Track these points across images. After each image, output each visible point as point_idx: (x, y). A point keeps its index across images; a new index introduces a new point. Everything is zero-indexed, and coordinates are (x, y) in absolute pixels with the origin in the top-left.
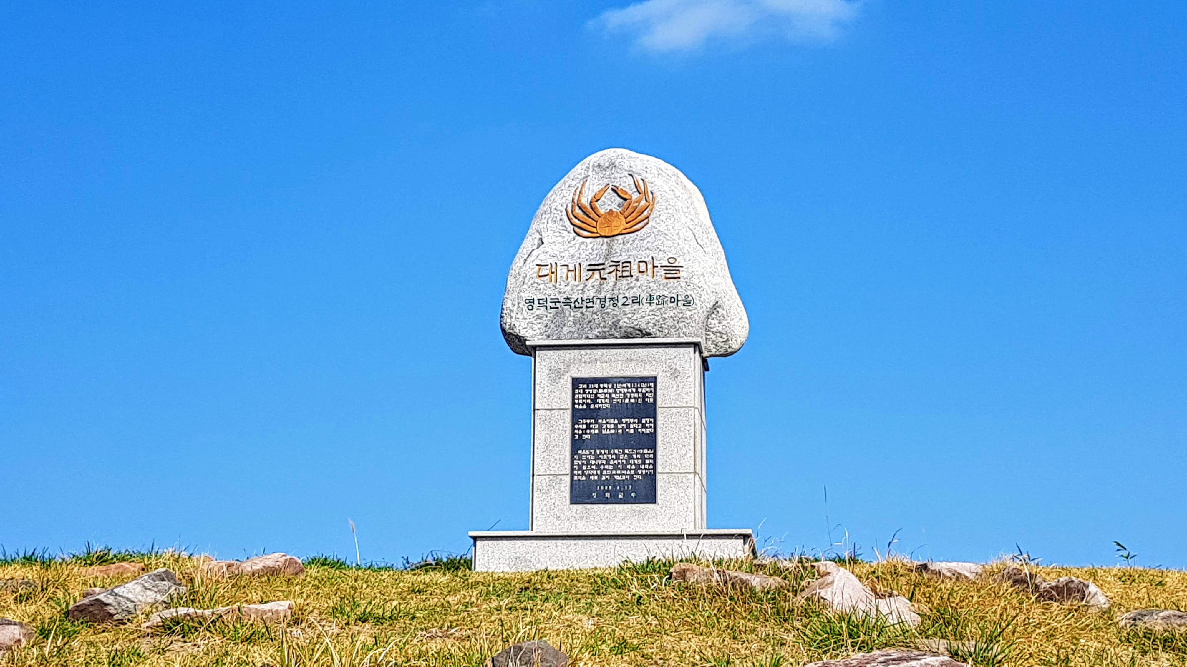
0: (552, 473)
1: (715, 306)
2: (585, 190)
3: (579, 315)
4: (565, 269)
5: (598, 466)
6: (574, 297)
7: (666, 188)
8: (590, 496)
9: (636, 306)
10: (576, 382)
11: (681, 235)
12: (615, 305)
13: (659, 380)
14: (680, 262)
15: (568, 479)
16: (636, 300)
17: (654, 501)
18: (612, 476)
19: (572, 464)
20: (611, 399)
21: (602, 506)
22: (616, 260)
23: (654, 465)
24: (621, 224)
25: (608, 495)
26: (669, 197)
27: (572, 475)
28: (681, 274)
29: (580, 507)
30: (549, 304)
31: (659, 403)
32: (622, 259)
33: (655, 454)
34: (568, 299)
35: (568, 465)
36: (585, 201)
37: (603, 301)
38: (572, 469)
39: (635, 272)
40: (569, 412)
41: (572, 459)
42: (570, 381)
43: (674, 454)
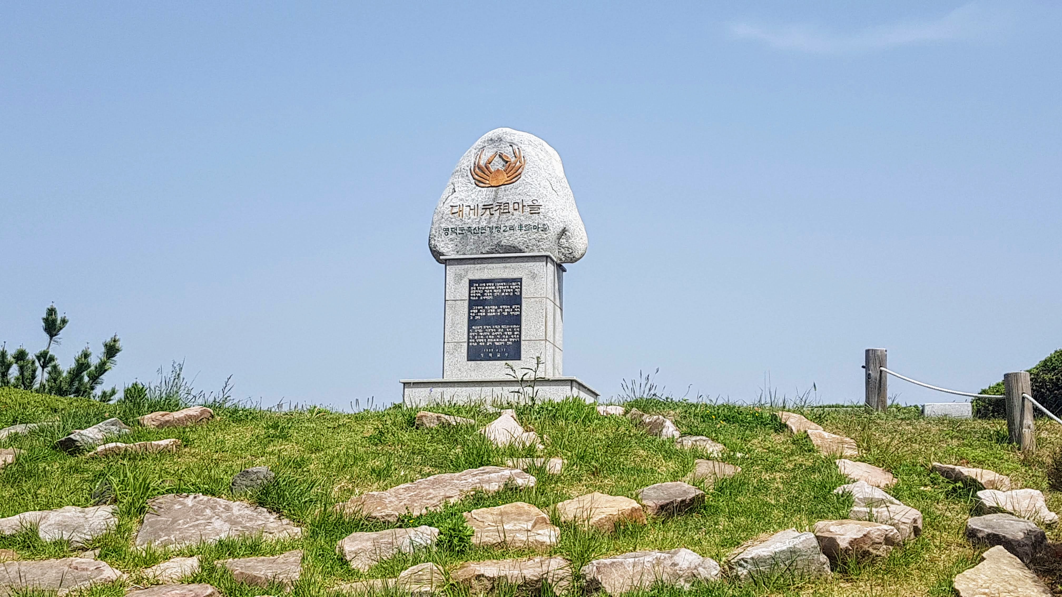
0: (456, 341)
1: (564, 231)
2: (483, 156)
3: (476, 238)
4: (468, 208)
5: (485, 336)
6: (474, 226)
7: (533, 154)
8: (480, 356)
9: (512, 232)
10: (471, 282)
11: (542, 185)
12: (499, 231)
13: (523, 280)
14: (540, 202)
15: (466, 345)
16: (512, 228)
17: (519, 359)
18: (493, 342)
19: (468, 335)
20: (493, 293)
21: (487, 362)
22: (500, 202)
23: (520, 335)
24: (504, 178)
25: (491, 355)
26: (534, 159)
27: (469, 343)
28: (541, 210)
29: (473, 362)
30: (458, 231)
31: (523, 296)
32: (505, 200)
33: (520, 328)
34: (470, 228)
35: (466, 336)
36: (482, 163)
37: (491, 228)
38: (469, 339)
39: (511, 210)
40: (467, 302)
41: (469, 332)
42: (468, 281)
43: (533, 328)
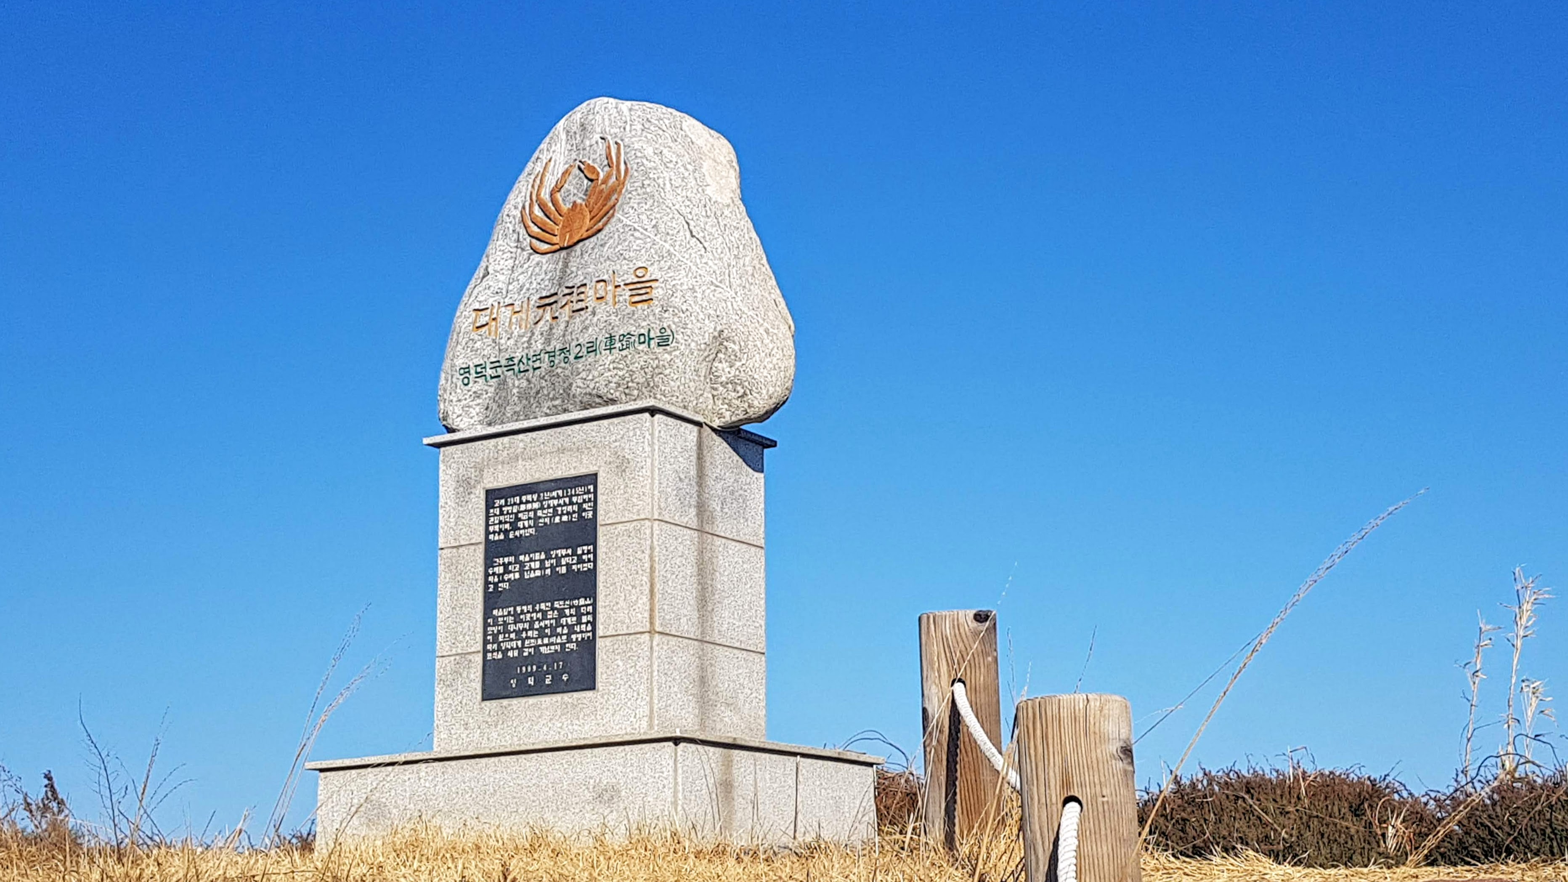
0: (460, 651)
1: (720, 339)
2: (547, 176)
4: (508, 312)
5: (518, 633)
6: (518, 355)
7: (649, 151)
10: (492, 495)
11: (662, 227)
12: (566, 360)
13: (600, 479)
14: (654, 272)
15: (479, 658)
16: (592, 349)
17: (592, 687)
18: (537, 647)
19: (485, 634)
20: (537, 518)
22: (570, 285)
23: (593, 624)
24: (584, 224)
25: (531, 681)
26: (649, 165)
27: (485, 652)
28: (655, 293)
29: (494, 703)
30: (489, 372)
31: (600, 519)
32: (577, 282)
33: (594, 605)
34: (511, 359)
35: (479, 637)
36: (546, 193)
38: (485, 642)
39: (591, 303)
40: (482, 547)
41: (486, 625)
42: (483, 496)
43: (622, 603)
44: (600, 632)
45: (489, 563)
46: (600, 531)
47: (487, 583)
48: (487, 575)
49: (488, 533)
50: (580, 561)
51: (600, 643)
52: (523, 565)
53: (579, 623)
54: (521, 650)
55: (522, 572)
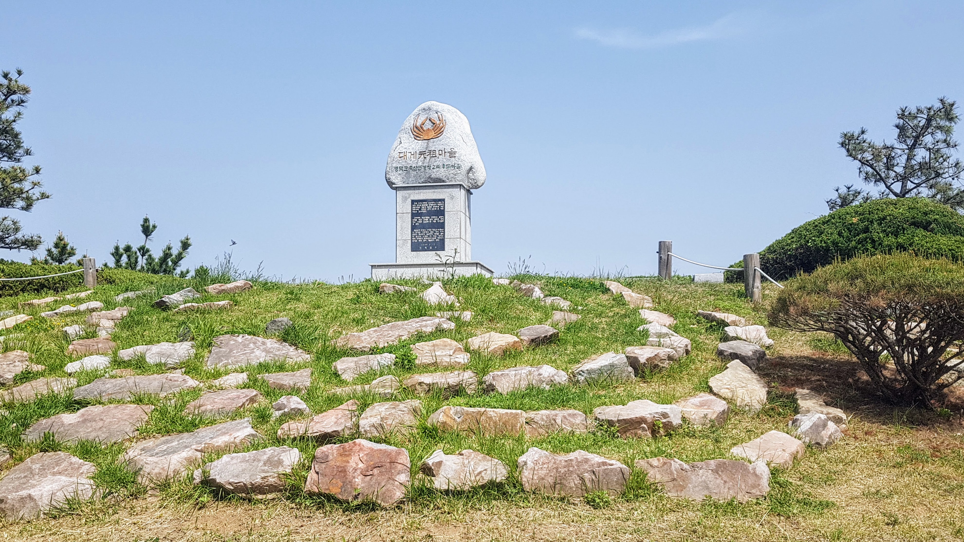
0: (404, 239)
1: (471, 169)
2: (419, 120)
3: (415, 173)
4: (410, 154)
5: (422, 236)
6: (414, 165)
7: (451, 118)
8: (419, 248)
9: (438, 169)
10: (413, 202)
11: (456, 138)
12: (430, 169)
13: (446, 200)
14: (456, 150)
15: (410, 241)
16: (438, 167)
17: (444, 250)
18: (427, 240)
19: (412, 235)
20: (427, 208)
21: (423, 252)
22: (430, 149)
23: (444, 235)
24: (432, 134)
25: (426, 248)
26: (452, 122)
27: (412, 240)
28: (456, 155)
29: (415, 252)
30: (404, 169)
31: (446, 210)
32: (433, 149)
33: (444, 231)
34: (411, 166)
35: (410, 236)
36: (418, 124)
37: (425, 167)
38: (412, 237)
39: (437, 155)
40: (410, 214)
41: (412, 233)
42: (410, 201)
43: (452, 231)
44: (446, 237)
45: (412, 218)
46: (446, 213)
47: (412, 223)
48: (412, 221)
49: (412, 210)
50: (440, 219)
51: (446, 240)
52: (423, 219)
53: (440, 234)
54: (423, 240)
55: (422, 221)
